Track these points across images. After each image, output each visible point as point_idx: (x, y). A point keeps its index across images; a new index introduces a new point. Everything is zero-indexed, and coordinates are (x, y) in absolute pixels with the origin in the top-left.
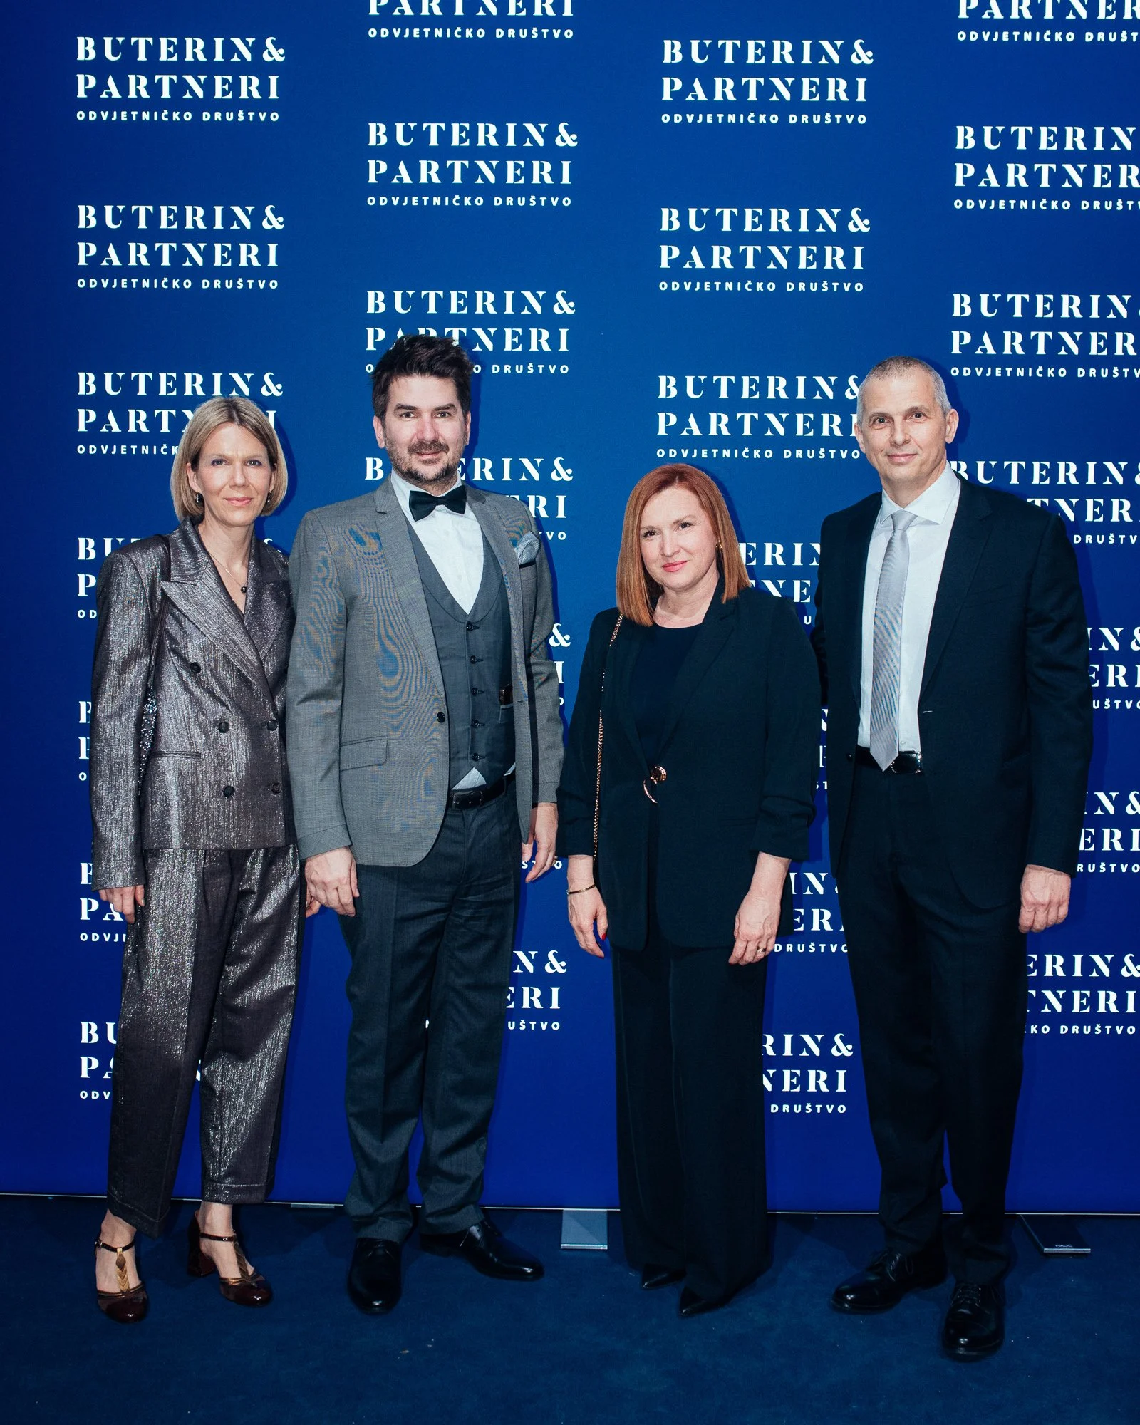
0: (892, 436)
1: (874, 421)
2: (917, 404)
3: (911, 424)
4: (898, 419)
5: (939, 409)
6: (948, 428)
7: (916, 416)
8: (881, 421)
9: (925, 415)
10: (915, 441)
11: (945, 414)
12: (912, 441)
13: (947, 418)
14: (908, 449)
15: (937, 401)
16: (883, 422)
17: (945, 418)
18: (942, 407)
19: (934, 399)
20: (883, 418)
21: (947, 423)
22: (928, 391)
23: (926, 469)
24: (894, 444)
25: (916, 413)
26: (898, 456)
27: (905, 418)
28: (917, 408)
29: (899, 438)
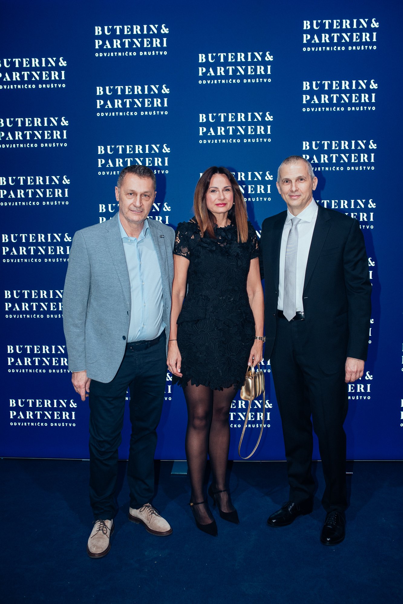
0: (291, 188)
1: (284, 182)
2: (301, 175)
3: (298, 183)
4: (294, 181)
5: (310, 177)
6: (314, 185)
7: (301, 180)
8: (287, 182)
9: (304, 180)
10: (300, 190)
11: (312, 179)
12: (299, 190)
13: (313, 180)
14: (297, 194)
15: (309, 174)
16: (288, 182)
17: (312, 181)
18: (311, 176)
19: (308, 173)
20: (288, 181)
21: (312, 182)
22: (305, 170)
23: (304, 201)
24: (292, 191)
25: (301, 179)
26: (294, 196)
27: (296, 181)
28: (301, 177)
29: (294, 189)
